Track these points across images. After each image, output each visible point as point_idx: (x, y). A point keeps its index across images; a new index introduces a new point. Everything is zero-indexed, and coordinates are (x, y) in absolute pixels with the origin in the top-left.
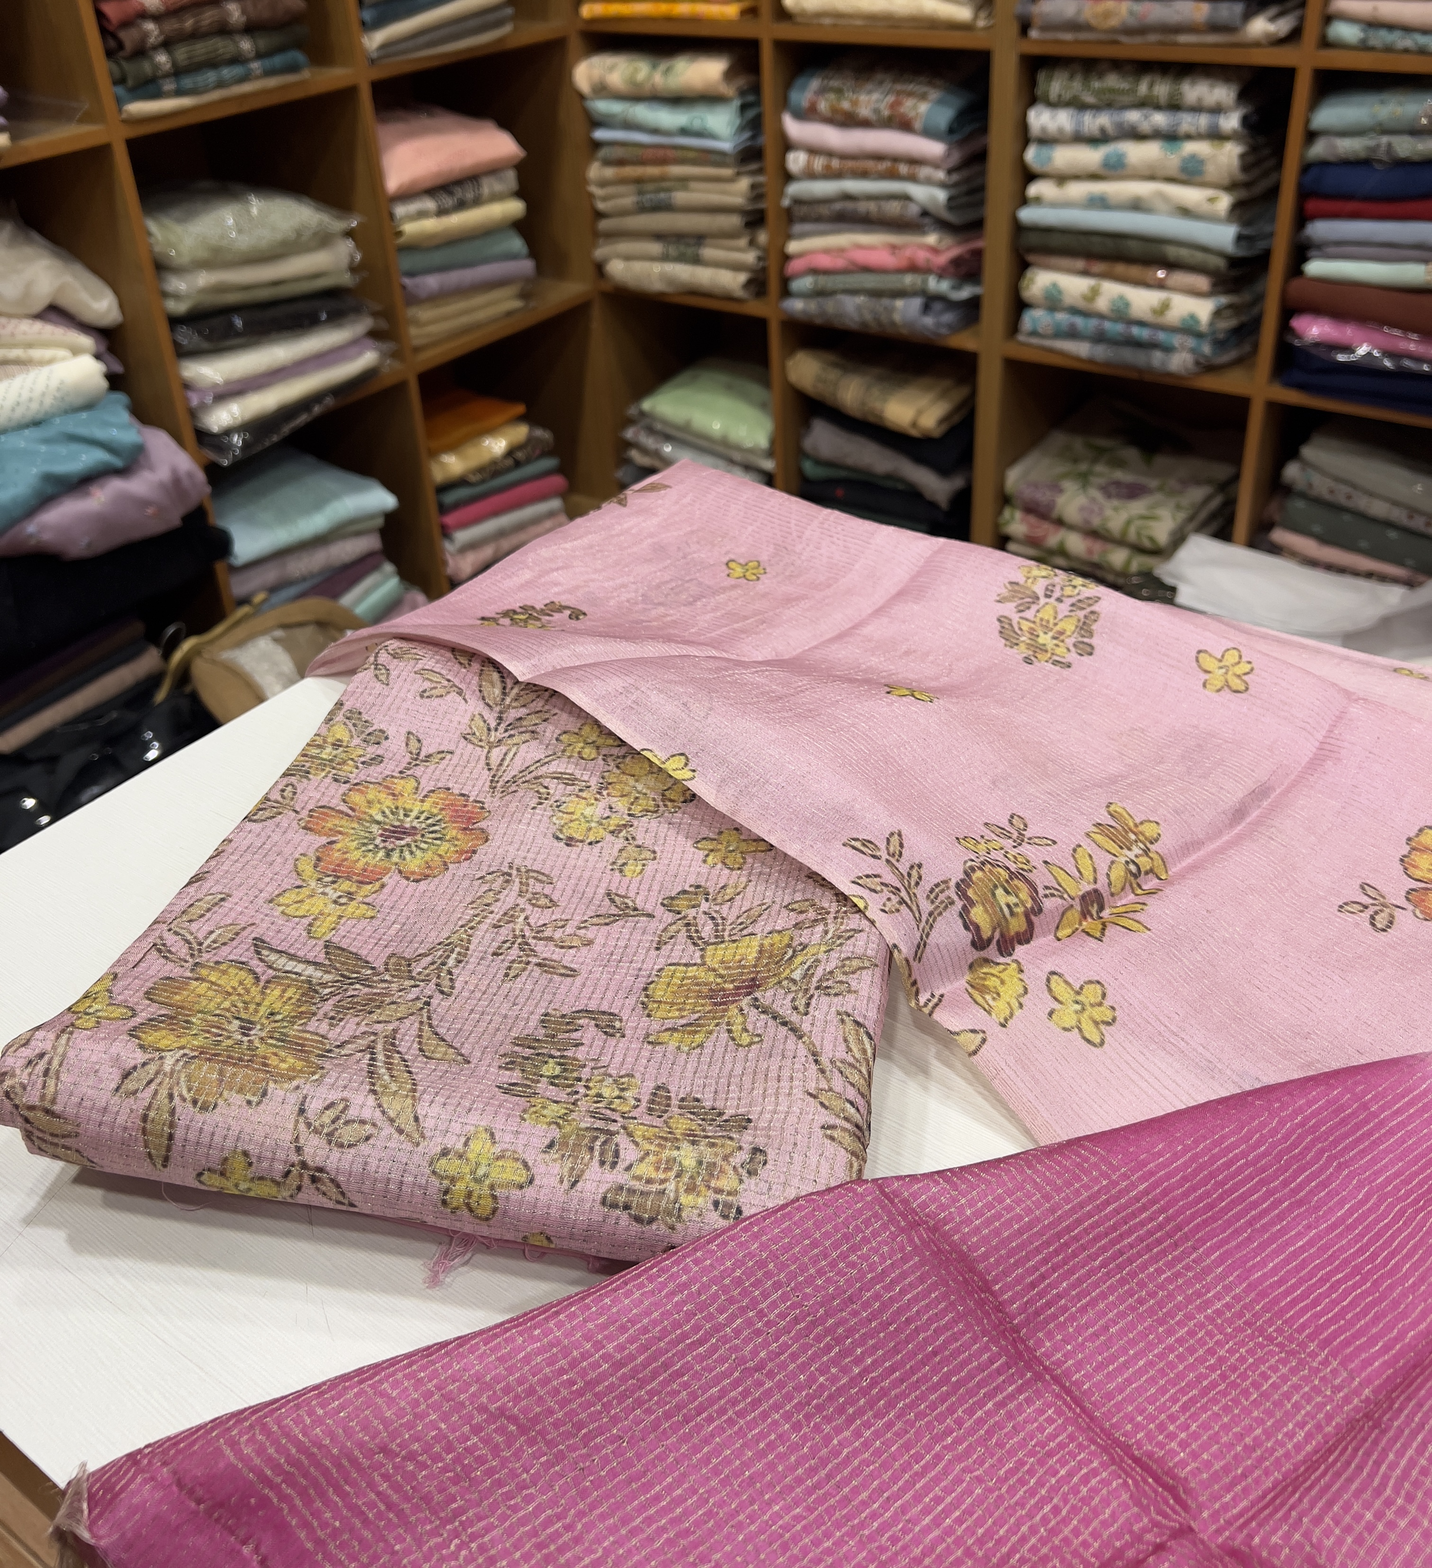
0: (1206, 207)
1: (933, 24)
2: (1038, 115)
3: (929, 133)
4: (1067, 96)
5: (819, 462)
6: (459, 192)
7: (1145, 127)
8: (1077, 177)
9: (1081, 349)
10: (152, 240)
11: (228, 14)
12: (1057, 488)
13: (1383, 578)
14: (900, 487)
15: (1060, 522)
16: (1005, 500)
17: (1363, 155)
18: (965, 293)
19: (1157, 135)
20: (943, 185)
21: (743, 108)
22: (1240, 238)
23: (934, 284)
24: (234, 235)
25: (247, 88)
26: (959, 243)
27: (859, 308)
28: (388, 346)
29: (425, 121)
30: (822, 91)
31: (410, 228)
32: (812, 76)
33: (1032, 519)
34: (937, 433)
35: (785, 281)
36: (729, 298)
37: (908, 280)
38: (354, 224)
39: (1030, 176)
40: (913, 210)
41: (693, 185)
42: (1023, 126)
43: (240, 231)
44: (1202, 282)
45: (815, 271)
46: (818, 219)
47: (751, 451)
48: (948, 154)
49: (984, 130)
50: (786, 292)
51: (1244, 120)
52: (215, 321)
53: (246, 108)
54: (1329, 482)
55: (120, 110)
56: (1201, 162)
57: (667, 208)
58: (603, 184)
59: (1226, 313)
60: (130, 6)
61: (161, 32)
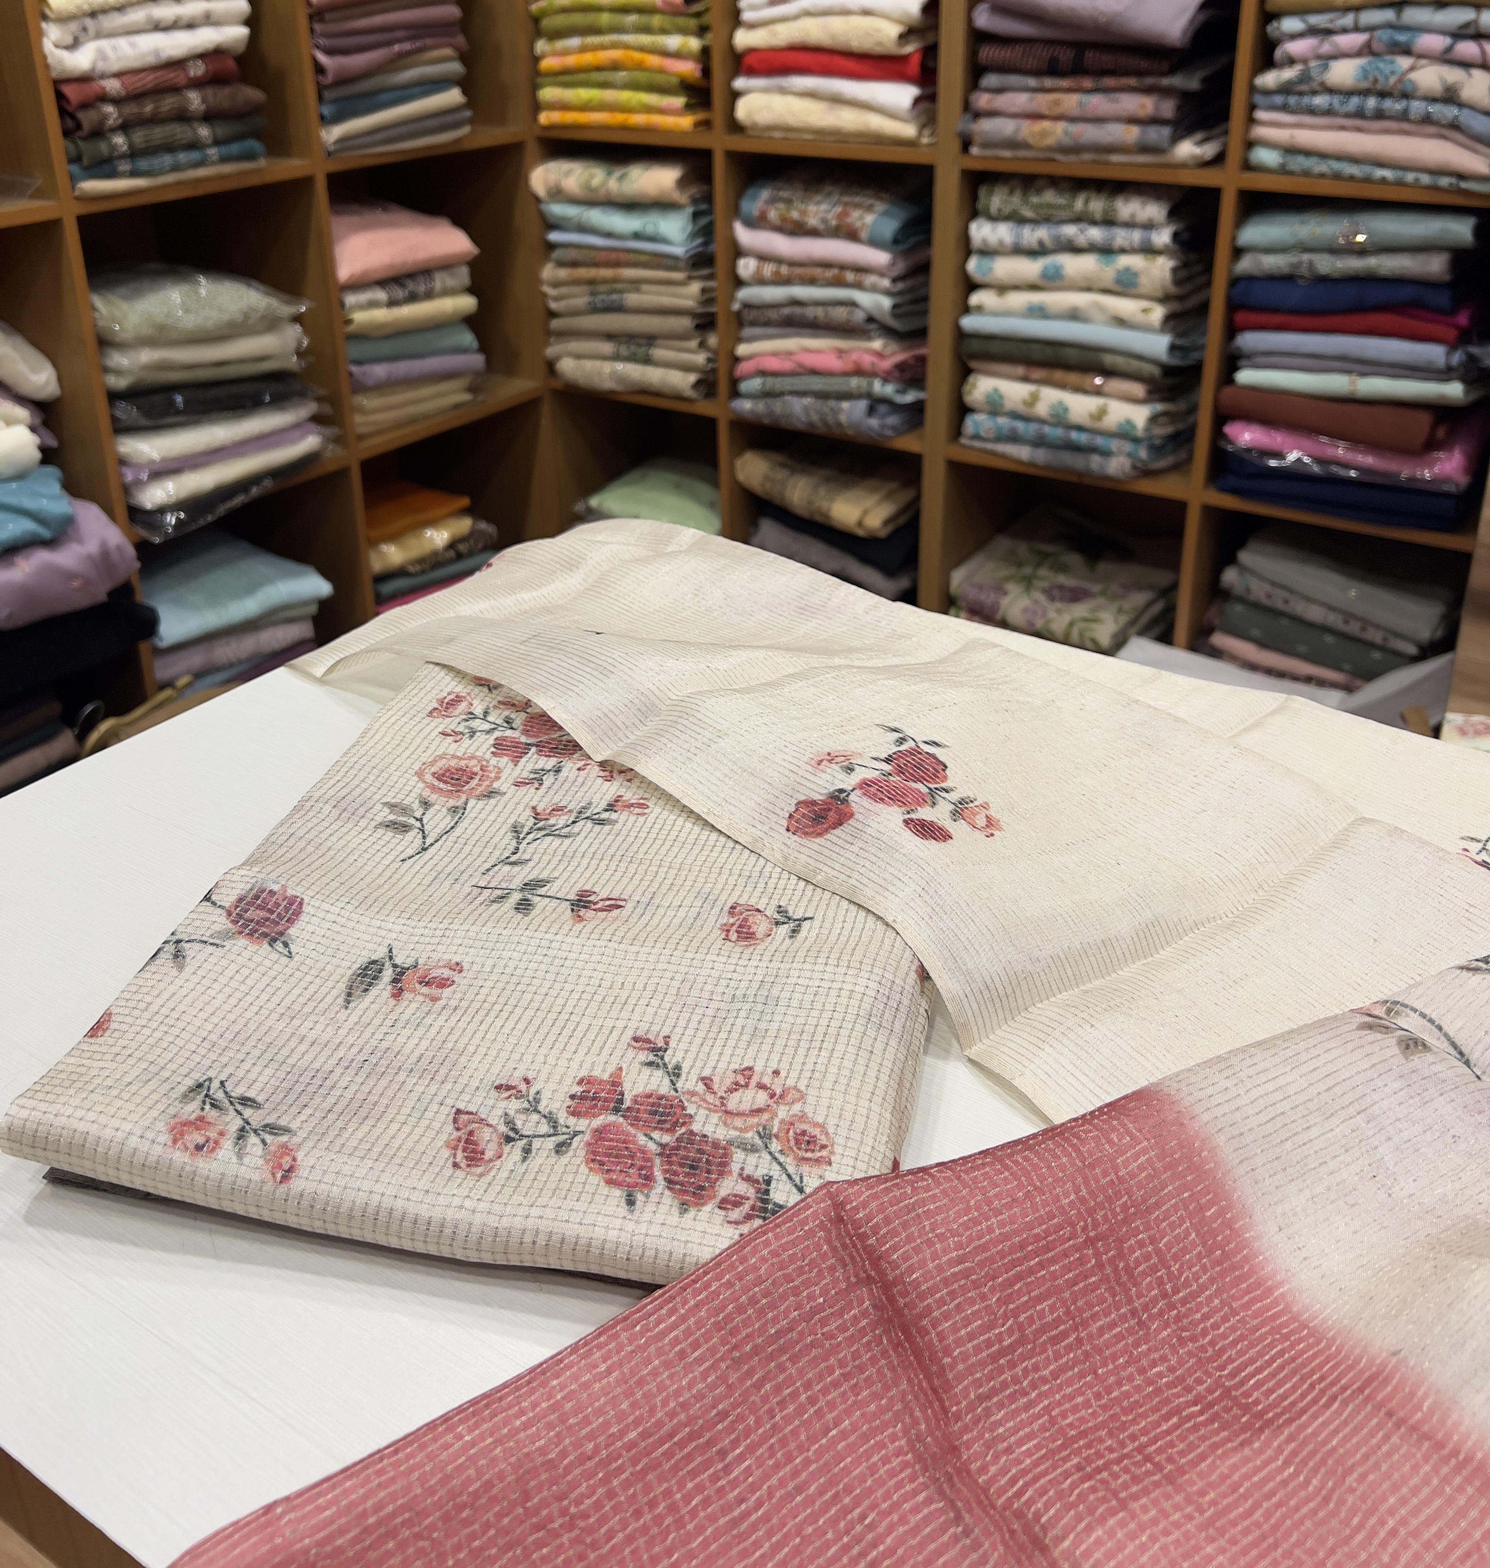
0: (1140, 318)
1: (879, 139)
2: (979, 227)
3: (874, 243)
4: (1007, 210)
6: (411, 285)
7: (1081, 241)
8: (1017, 287)
9: (1023, 452)
10: (97, 315)
11: (188, 100)
12: (1001, 591)
13: (1322, 683)
15: (1002, 622)
16: (948, 600)
17: (1286, 271)
18: (910, 397)
19: (1092, 248)
20: (888, 293)
21: (696, 215)
22: (1172, 348)
23: (878, 387)
24: (180, 313)
25: (202, 172)
26: (904, 350)
27: (806, 409)
28: (330, 431)
29: (379, 215)
30: (773, 201)
31: (360, 317)
32: (762, 186)
34: (883, 534)
35: (734, 383)
36: (679, 398)
37: (854, 383)
38: (303, 309)
39: (972, 286)
40: (859, 316)
41: (645, 287)
42: (966, 239)
43: (187, 311)
44: (1138, 389)
45: (763, 373)
46: (767, 324)
48: (893, 264)
49: (927, 242)
50: (735, 394)
51: (1176, 236)
52: (157, 399)
53: (200, 191)
54: (1267, 587)
55: (73, 188)
56: (1136, 274)
57: (619, 309)
58: (556, 284)
59: (1162, 420)
60: (91, 90)
61: (120, 115)
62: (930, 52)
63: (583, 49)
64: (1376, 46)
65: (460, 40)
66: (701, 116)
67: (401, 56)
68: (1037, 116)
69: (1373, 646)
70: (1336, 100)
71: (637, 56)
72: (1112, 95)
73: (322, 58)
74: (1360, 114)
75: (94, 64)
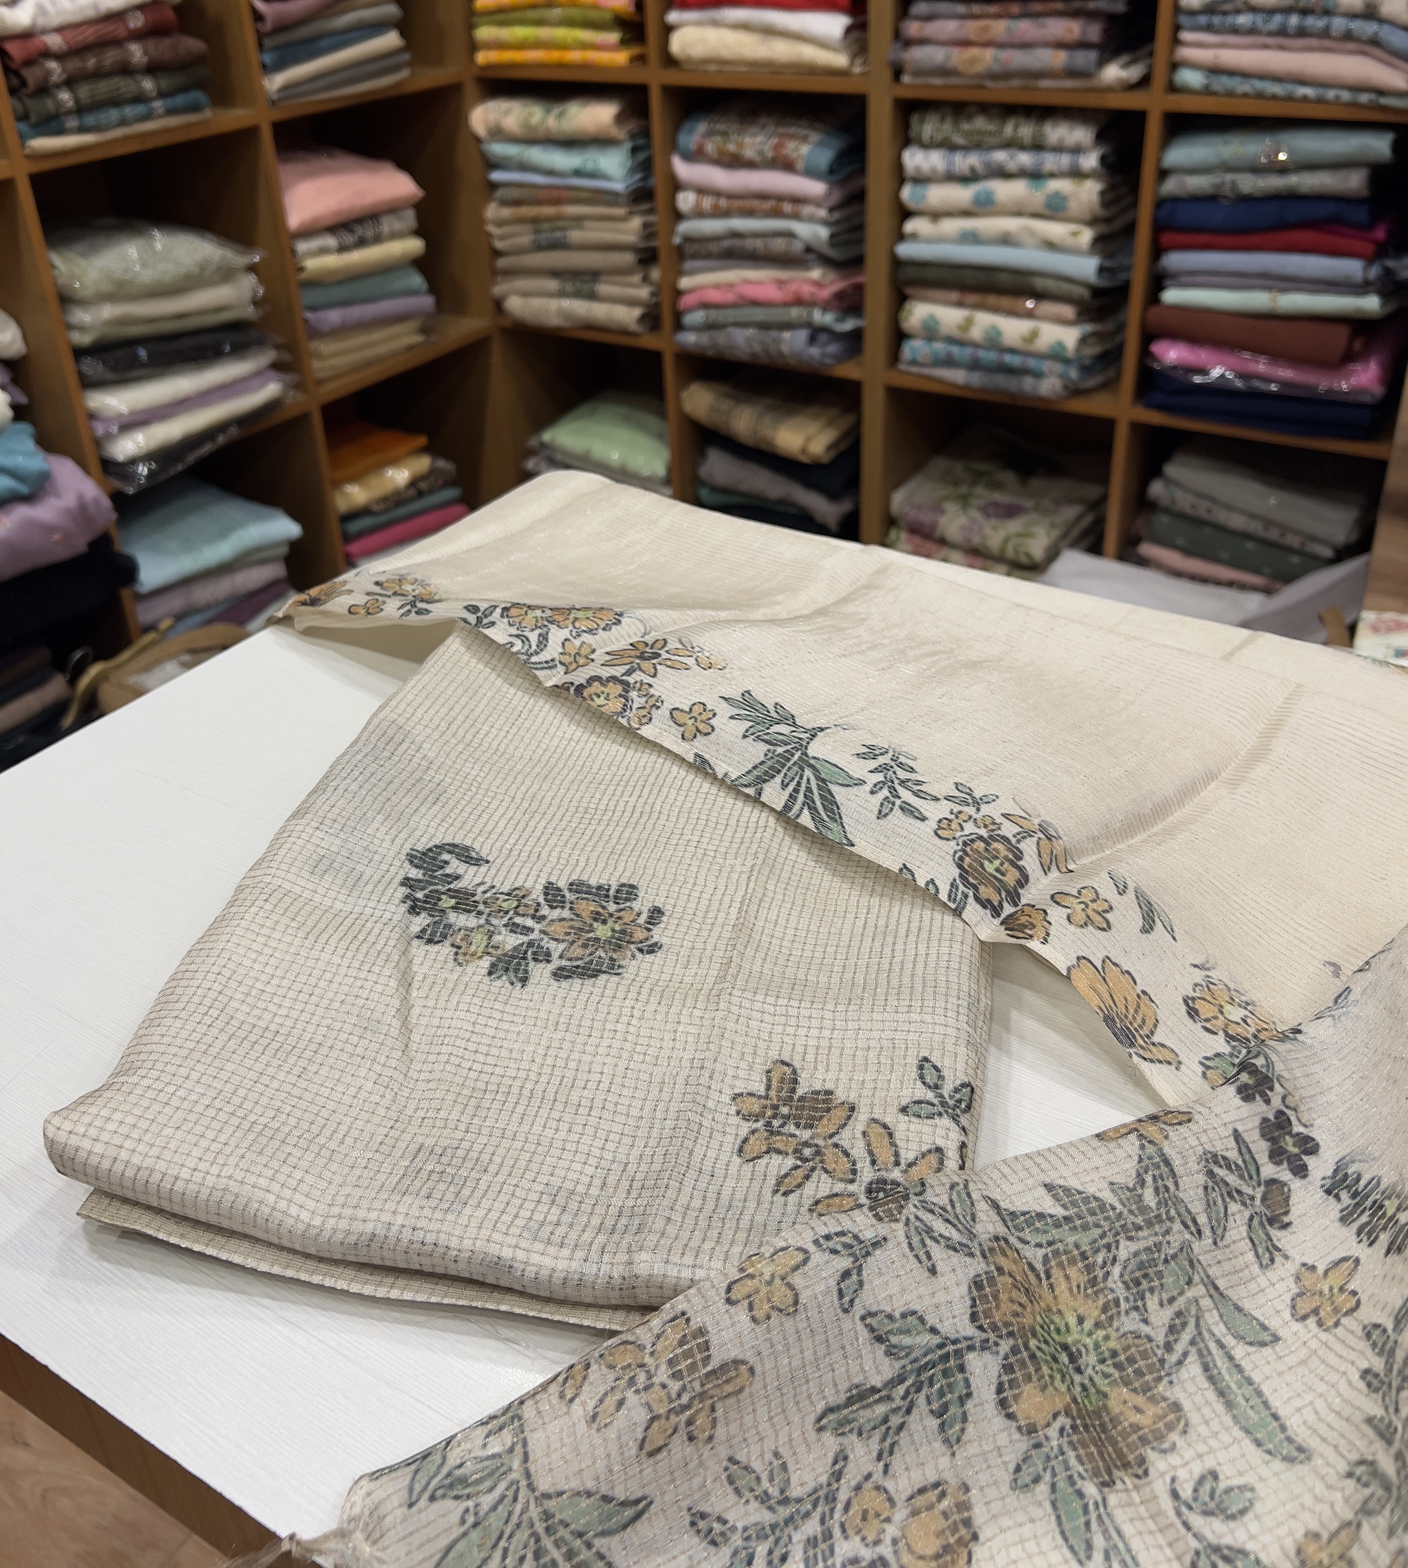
0: (1069, 241)
1: (812, 70)
2: (913, 156)
3: (810, 173)
4: (939, 137)
5: (716, 488)
6: (360, 230)
7: (1011, 166)
8: (949, 214)
9: (958, 376)
10: (56, 273)
11: (130, 53)
12: (939, 509)
13: (1243, 587)
14: (793, 511)
15: (941, 543)
16: (890, 523)
17: (1210, 191)
18: (850, 325)
19: (1021, 174)
20: (826, 222)
21: (635, 151)
22: (1101, 270)
23: (820, 317)
24: (138, 268)
25: (149, 126)
26: (843, 278)
27: (749, 340)
28: (290, 378)
29: (325, 161)
30: (710, 134)
32: (699, 119)
33: (917, 539)
34: (826, 459)
35: (678, 316)
36: (625, 332)
37: (795, 312)
38: (257, 259)
39: (906, 214)
40: (798, 246)
41: (588, 224)
42: (899, 167)
43: (146, 266)
44: (1068, 311)
45: (706, 306)
46: (709, 256)
47: (649, 479)
48: (829, 194)
49: (862, 171)
50: (679, 326)
51: (1103, 159)
52: (121, 352)
53: (150, 144)
54: (1190, 498)
55: (23, 145)
56: (1064, 199)
57: (563, 246)
58: (500, 223)
59: (1092, 340)
60: (33, 45)
61: (64, 70)
66: (636, 51)
68: (965, 43)
69: (1290, 550)
70: (1259, 19)
72: (1039, 20)
73: (259, 5)
74: (1282, 32)
75: (34, 19)
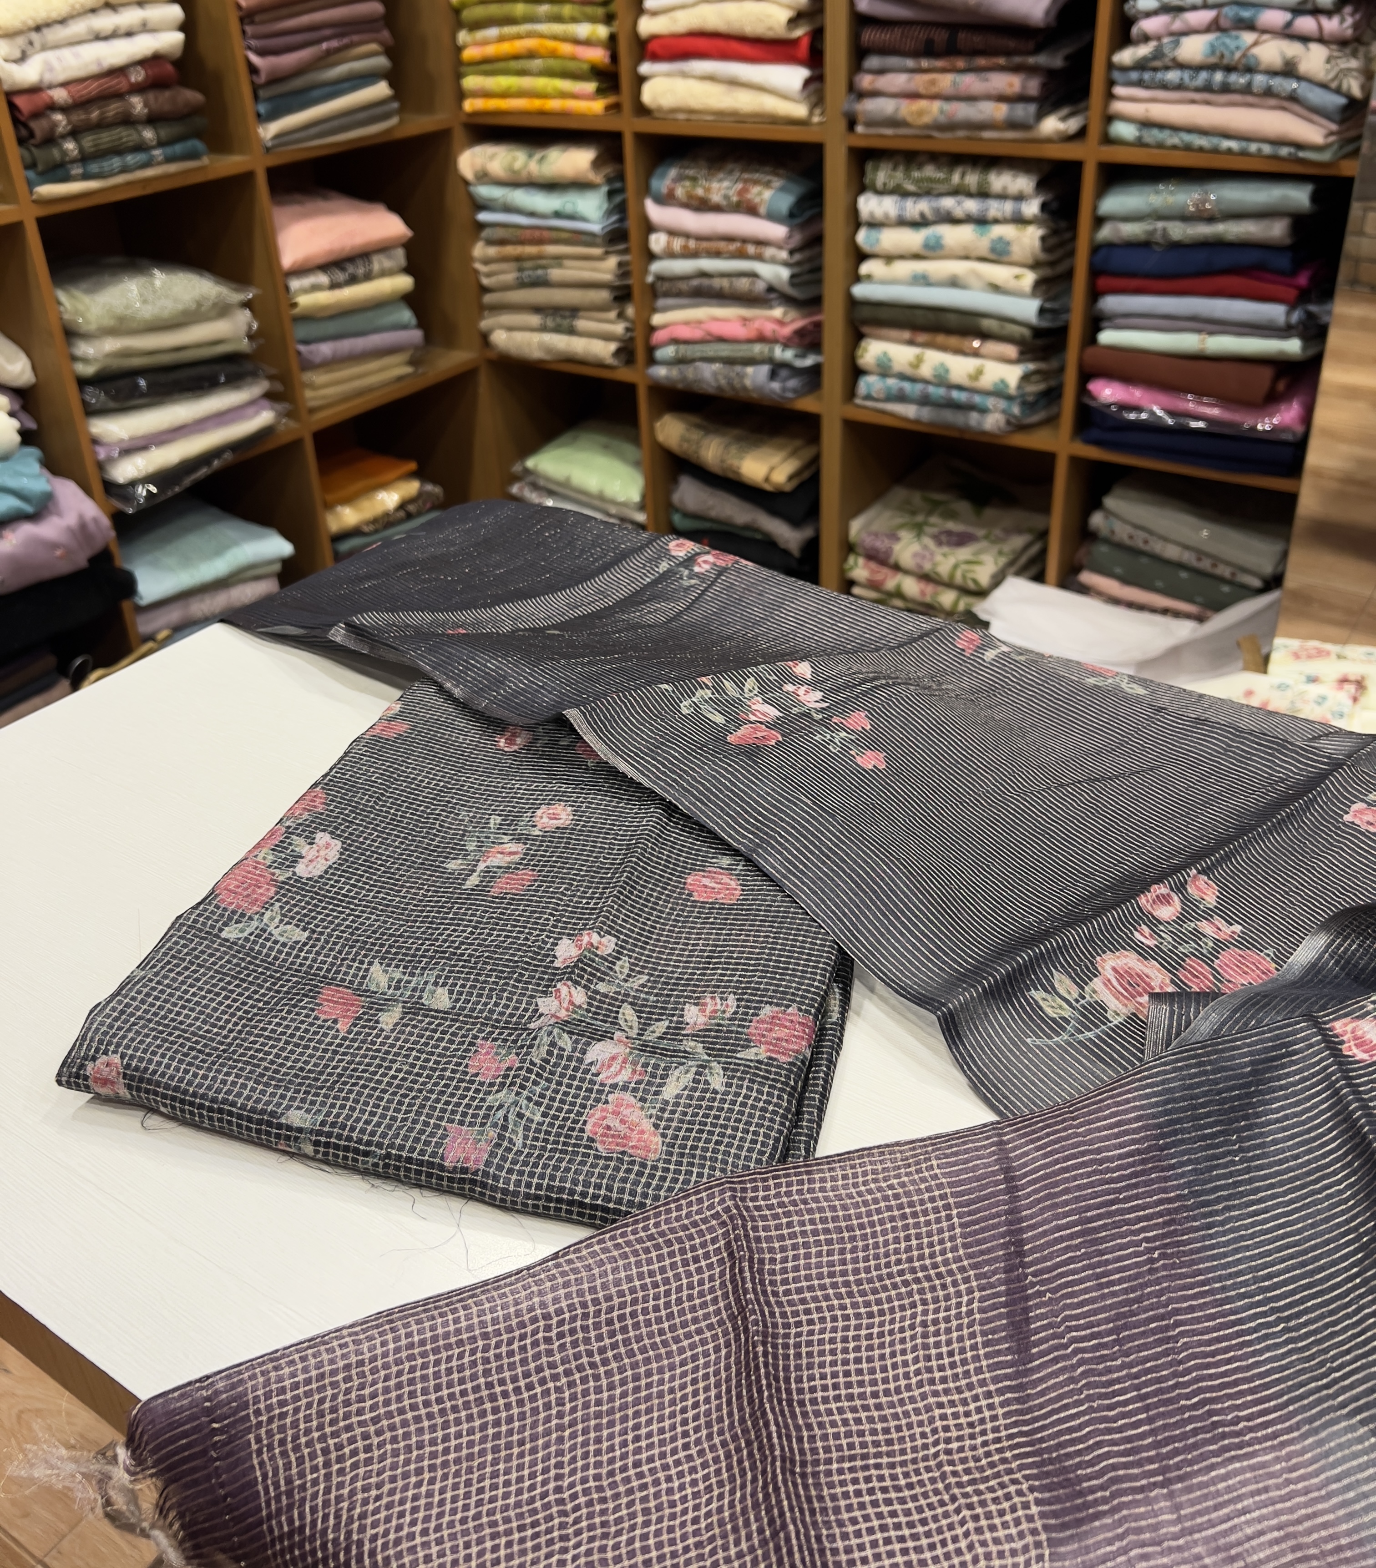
0: (1013, 284)
1: (774, 120)
2: (867, 201)
3: (772, 217)
4: (891, 184)
5: (687, 515)
6: (351, 269)
7: (959, 213)
8: (902, 257)
9: (909, 411)
10: (61, 309)
11: (131, 105)
12: (894, 537)
13: (1177, 614)
14: (758, 536)
15: (897, 568)
16: (849, 548)
17: (1143, 238)
18: (809, 361)
19: (968, 219)
20: (786, 264)
21: (611, 194)
22: (1042, 311)
23: (781, 354)
24: (138, 304)
25: (149, 172)
26: (804, 317)
27: (715, 374)
28: (284, 407)
30: (680, 178)
32: (670, 165)
33: (873, 565)
34: (788, 488)
35: (651, 350)
36: (601, 365)
37: (758, 349)
38: (251, 296)
39: (862, 256)
40: (760, 286)
41: (567, 263)
42: (854, 211)
43: (145, 302)
44: (1011, 351)
45: (676, 341)
46: (679, 294)
47: (624, 504)
48: (790, 236)
49: (819, 216)
50: (652, 361)
51: (1044, 207)
52: (121, 383)
53: (149, 190)
54: (1129, 529)
55: (31, 192)
56: (1008, 243)
57: (543, 283)
58: (487, 262)
59: (1035, 378)
60: (40, 100)
61: (69, 122)
62: (817, 35)
63: (501, 39)
64: (1223, 23)
65: (386, 34)
66: (611, 100)
67: (329, 53)
68: (915, 96)
69: (1222, 580)
70: (1186, 75)
71: (551, 44)
72: (983, 75)
73: (254, 58)
74: (1207, 88)
75: (42, 75)
